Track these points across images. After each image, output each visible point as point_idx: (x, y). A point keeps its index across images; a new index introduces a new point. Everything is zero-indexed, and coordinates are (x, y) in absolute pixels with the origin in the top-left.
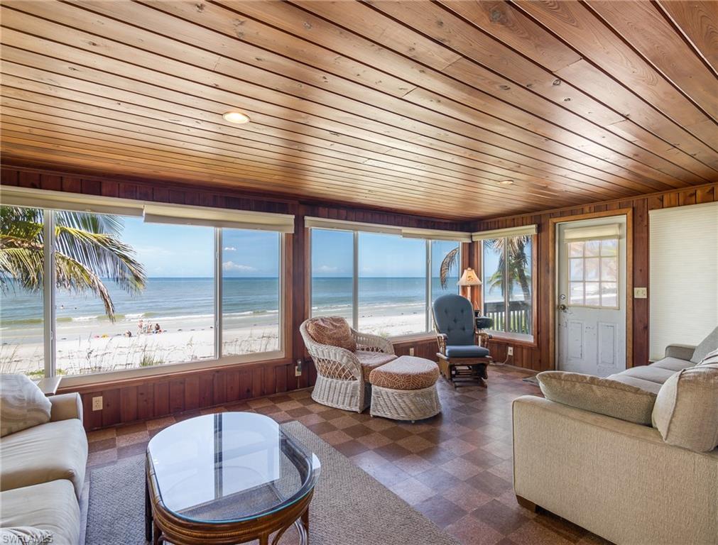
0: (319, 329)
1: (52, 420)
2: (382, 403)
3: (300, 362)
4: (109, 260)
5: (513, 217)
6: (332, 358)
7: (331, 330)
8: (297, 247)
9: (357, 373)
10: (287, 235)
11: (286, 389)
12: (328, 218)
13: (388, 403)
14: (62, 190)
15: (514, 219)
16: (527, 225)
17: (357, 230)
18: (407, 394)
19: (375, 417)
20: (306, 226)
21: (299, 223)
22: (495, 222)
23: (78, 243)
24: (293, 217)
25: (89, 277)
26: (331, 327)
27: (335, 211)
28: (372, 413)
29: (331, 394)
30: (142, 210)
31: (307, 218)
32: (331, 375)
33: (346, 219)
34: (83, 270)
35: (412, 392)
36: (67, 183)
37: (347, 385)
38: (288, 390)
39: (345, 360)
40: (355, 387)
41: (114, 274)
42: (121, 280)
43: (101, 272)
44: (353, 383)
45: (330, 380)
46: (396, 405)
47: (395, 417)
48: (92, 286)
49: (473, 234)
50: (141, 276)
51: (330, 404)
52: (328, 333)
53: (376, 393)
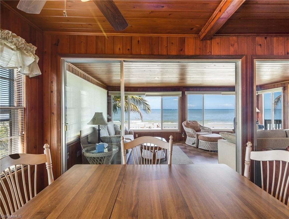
0: (187, 123)
1: (129, 134)
2: (201, 145)
3: (183, 133)
4: (142, 104)
5: (274, 84)
6: (191, 132)
7: (191, 124)
8: (183, 101)
9: (195, 136)
10: (180, 97)
11: (179, 140)
12: (193, 91)
13: (203, 145)
14: (131, 91)
15: (274, 85)
16: (279, 87)
17: (204, 94)
18: (208, 143)
19: (200, 149)
20: (186, 94)
21: (183, 94)
22: (267, 86)
23: (136, 100)
24: (181, 92)
25: (137, 109)
26: (192, 123)
27: (195, 89)
28: (199, 147)
29: (189, 142)
30: (145, 94)
31: (186, 92)
32: (189, 136)
33: (199, 91)
34: (136, 108)
35: (210, 142)
36: (132, 90)
37: (193, 139)
38: (180, 140)
39: (192, 132)
40: (195, 140)
41: (143, 108)
42: (145, 110)
43: (140, 108)
44: (195, 139)
45: (189, 138)
46: (205, 145)
47: (204, 149)
48: (138, 111)
49: (258, 91)
50: (150, 109)
51: (189, 144)
52: (190, 125)
53: (200, 142)
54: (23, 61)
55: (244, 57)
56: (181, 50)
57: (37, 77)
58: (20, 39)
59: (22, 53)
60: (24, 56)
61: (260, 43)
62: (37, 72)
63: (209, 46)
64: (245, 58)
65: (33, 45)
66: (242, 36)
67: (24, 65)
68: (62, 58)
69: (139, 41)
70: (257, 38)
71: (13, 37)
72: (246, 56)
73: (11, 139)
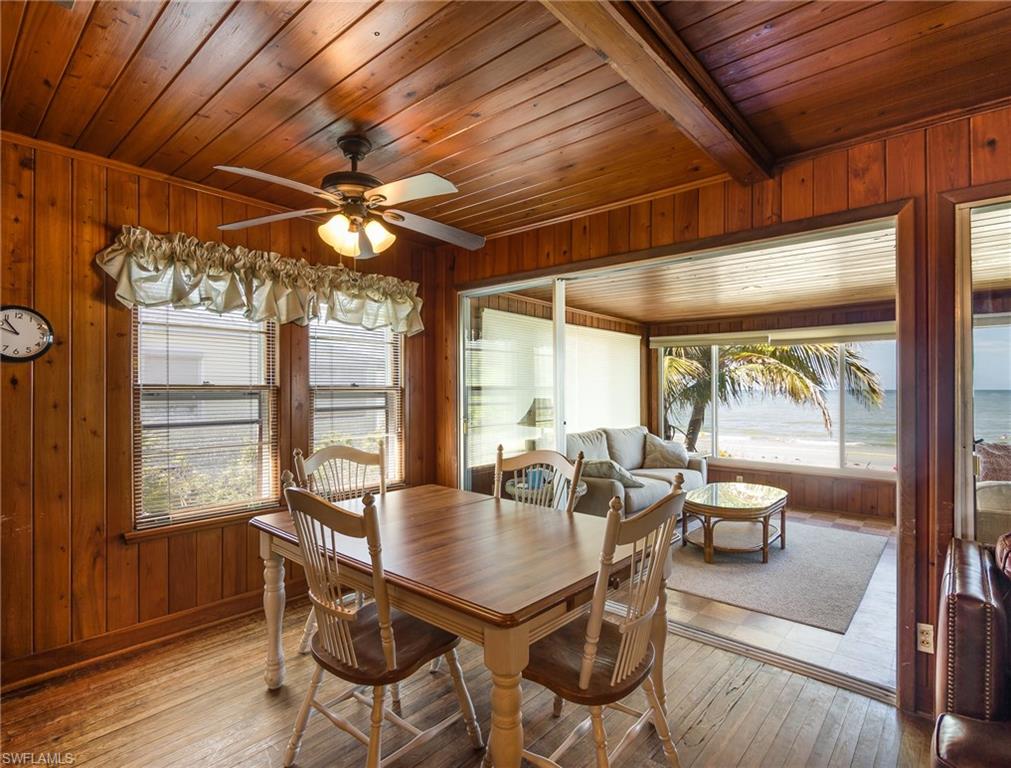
54: (396, 314)
55: (909, 205)
56: (687, 227)
57: (420, 335)
58: (390, 278)
59: (394, 301)
60: (397, 306)
61: (991, 136)
62: (419, 327)
63: (770, 196)
64: (912, 209)
65: (411, 281)
66: (898, 132)
67: (397, 319)
68: (459, 293)
69: (585, 228)
70: (977, 120)
71: (380, 280)
72: (915, 203)
73: (387, 437)
